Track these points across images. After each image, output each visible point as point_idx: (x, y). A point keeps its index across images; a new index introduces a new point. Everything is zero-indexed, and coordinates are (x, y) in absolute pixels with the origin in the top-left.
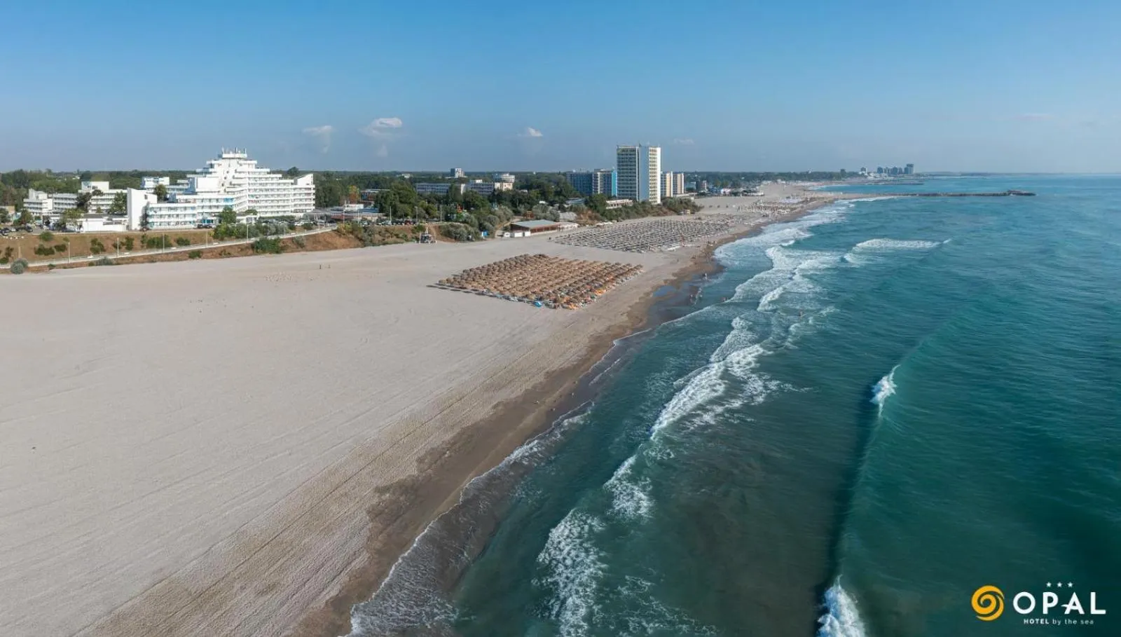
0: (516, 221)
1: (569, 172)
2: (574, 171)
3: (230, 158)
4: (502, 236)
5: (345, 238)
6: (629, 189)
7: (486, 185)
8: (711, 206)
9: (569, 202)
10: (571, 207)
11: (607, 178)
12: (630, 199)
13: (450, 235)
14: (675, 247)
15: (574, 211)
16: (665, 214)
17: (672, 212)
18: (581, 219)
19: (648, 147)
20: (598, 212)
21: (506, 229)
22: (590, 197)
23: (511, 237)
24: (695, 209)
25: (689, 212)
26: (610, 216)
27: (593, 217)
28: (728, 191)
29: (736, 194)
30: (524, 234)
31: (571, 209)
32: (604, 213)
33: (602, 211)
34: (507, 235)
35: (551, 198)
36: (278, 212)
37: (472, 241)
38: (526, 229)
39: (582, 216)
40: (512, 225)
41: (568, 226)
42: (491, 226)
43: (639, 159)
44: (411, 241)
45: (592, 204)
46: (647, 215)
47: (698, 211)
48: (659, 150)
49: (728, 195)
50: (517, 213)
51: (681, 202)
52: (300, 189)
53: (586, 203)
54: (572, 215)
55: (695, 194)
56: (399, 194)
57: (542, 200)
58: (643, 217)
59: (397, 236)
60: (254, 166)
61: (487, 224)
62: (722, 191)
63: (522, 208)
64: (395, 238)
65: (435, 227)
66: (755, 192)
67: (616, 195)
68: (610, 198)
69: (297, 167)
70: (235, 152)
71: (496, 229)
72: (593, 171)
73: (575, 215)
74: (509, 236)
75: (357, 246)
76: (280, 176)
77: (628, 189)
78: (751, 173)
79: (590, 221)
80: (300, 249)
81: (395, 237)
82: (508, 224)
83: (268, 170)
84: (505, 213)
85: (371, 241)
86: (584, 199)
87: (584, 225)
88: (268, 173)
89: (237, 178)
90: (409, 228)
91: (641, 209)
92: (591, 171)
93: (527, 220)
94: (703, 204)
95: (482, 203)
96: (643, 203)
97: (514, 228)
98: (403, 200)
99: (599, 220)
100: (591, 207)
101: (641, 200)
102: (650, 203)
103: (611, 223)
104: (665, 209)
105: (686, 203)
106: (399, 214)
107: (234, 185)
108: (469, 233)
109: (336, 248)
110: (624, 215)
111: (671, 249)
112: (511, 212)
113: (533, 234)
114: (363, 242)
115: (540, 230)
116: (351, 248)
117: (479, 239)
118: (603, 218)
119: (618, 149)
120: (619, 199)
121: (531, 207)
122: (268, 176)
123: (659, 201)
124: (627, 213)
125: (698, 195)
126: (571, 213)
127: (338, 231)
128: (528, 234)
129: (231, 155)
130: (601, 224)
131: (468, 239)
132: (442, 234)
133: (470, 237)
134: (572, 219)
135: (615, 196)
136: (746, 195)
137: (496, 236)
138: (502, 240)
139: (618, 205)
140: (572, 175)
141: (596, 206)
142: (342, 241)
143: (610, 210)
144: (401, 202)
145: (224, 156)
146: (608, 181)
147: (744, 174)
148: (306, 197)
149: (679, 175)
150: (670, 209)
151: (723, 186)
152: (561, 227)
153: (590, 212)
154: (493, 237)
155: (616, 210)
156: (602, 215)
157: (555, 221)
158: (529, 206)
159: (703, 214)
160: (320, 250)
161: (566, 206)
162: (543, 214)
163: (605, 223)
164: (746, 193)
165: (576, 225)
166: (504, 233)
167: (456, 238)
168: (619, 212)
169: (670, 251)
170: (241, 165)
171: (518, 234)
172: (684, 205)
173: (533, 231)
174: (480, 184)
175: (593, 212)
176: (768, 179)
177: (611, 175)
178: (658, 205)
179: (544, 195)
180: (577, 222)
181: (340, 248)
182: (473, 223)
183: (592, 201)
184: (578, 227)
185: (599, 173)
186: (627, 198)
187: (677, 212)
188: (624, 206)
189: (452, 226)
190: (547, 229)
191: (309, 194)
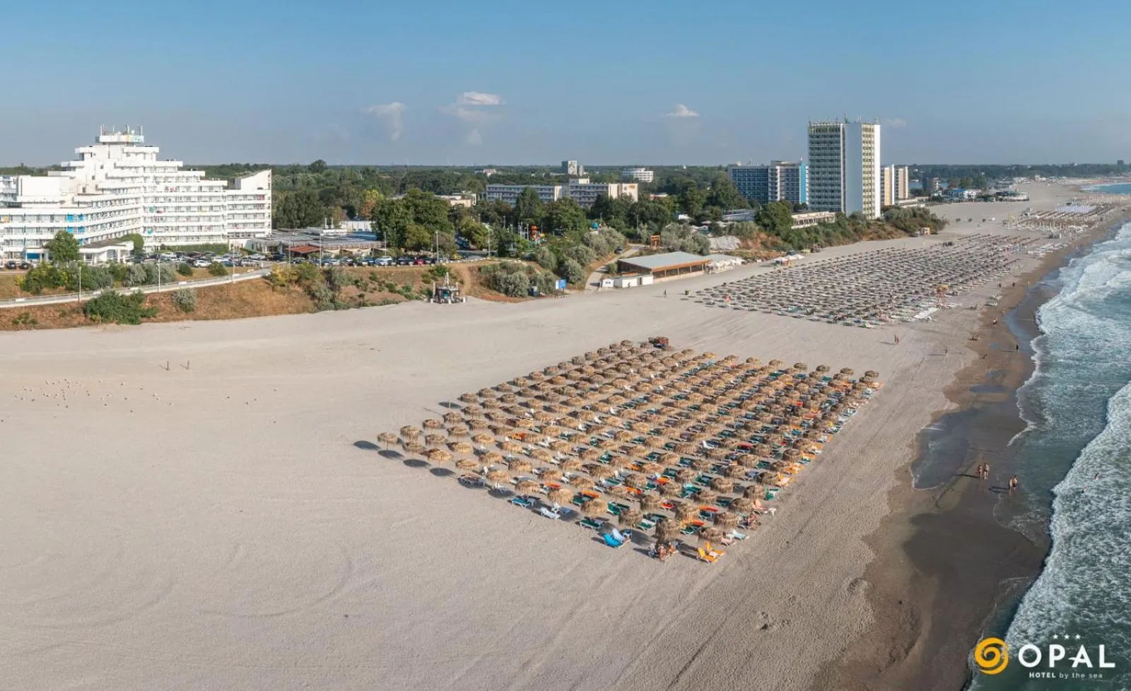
0: (630, 254)
1: (732, 166)
2: (739, 164)
3: (111, 143)
4: (598, 285)
5: (283, 293)
6: (830, 194)
7: (594, 187)
8: (958, 220)
9: (729, 217)
10: (731, 227)
11: (792, 174)
12: (831, 210)
13: (495, 285)
14: (928, 311)
15: (737, 235)
16: (890, 235)
17: (900, 231)
18: (748, 248)
19: (860, 124)
20: (778, 235)
21: (608, 271)
22: (765, 209)
23: (616, 287)
24: (937, 225)
25: (928, 230)
26: (798, 242)
27: (769, 244)
28: (974, 193)
29: (986, 198)
30: (640, 281)
31: (730, 231)
32: (788, 236)
33: (783, 233)
34: (608, 283)
35: (698, 210)
36: (198, 237)
37: (539, 296)
38: (644, 271)
39: (750, 243)
40: (619, 264)
41: (722, 263)
42: (578, 266)
43: (845, 145)
44: (417, 298)
45: (766, 221)
46: (861, 239)
47: (941, 229)
48: (877, 128)
49: (975, 200)
50: (633, 237)
51: (915, 215)
52: (245, 196)
53: (757, 219)
54: (731, 242)
55: (924, 198)
56: (416, 206)
57: (682, 214)
58: (855, 241)
59: (391, 289)
60: (154, 156)
61: (572, 263)
62: (966, 193)
63: (643, 230)
64: (386, 292)
65: (471, 270)
66: (1014, 195)
67: (807, 203)
68: (798, 209)
69: (324, 160)
70: (125, 133)
71: (591, 270)
72: (769, 164)
73: (737, 241)
74: (611, 285)
75: (304, 310)
76: (203, 173)
77: (827, 195)
78: (993, 166)
79: (764, 253)
80: (183, 314)
81: (386, 289)
82: (613, 261)
83: (181, 164)
84: (608, 241)
85: (332, 301)
86: (753, 211)
87: (754, 260)
88: (180, 169)
89: (112, 178)
90: (419, 272)
91: (850, 229)
92: (767, 163)
93: (651, 252)
94: (947, 217)
95: (574, 222)
96: (853, 216)
97: (624, 268)
98: (422, 217)
99: (779, 249)
100: (765, 226)
101: (848, 214)
102: (865, 216)
103: (800, 257)
104: (889, 228)
105: (921, 216)
106: (409, 243)
107: (103, 190)
108: (533, 281)
109: (258, 314)
110: (821, 239)
111: (922, 315)
112: (623, 238)
113: (658, 280)
114: (316, 302)
115: (671, 272)
116: (290, 313)
117: (552, 292)
118: (786, 245)
119: (811, 127)
120: (814, 210)
121: (660, 229)
122: (181, 173)
123: (878, 214)
124: (827, 235)
125: (929, 200)
126: (730, 238)
127: (270, 279)
128: (648, 280)
129: (114, 138)
130: (784, 259)
131: (531, 293)
132: (481, 284)
133: (536, 289)
134: (733, 248)
135: (804, 205)
136: (1001, 200)
137: (588, 286)
138: (596, 293)
139: (811, 221)
140: (737, 172)
141: (774, 225)
142: (277, 298)
143: (798, 229)
144: (418, 220)
145: (103, 139)
146: (793, 180)
147: (984, 168)
148: (255, 211)
149: (901, 170)
150: (897, 227)
151: (964, 186)
152: (710, 265)
153: (763, 235)
154: (582, 288)
155: (808, 230)
156: (785, 240)
157: (701, 253)
158: (656, 226)
159: (953, 235)
160: (225, 318)
161: (722, 224)
162: (679, 242)
163: (791, 258)
164: (1001, 196)
165: (739, 261)
166: (602, 279)
167: (506, 292)
168: (813, 235)
169: (921, 320)
170: (128, 154)
171: (630, 281)
172: (918, 219)
173: (658, 274)
174: (585, 186)
175: (769, 236)
176: (1020, 175)
177: (798, 170)
178: (878, 220)
179: (685, 206)
180: (741, 255)
181: (270, 314)
182: (545, 261)
183: (767, 216)
184: (743, 263)
185: (778, 168)
186: (825, 210)
187: (909, 231)
188: (822, 223)
189: (504, 267)
190: (686, 269)
191: (261, 206)
